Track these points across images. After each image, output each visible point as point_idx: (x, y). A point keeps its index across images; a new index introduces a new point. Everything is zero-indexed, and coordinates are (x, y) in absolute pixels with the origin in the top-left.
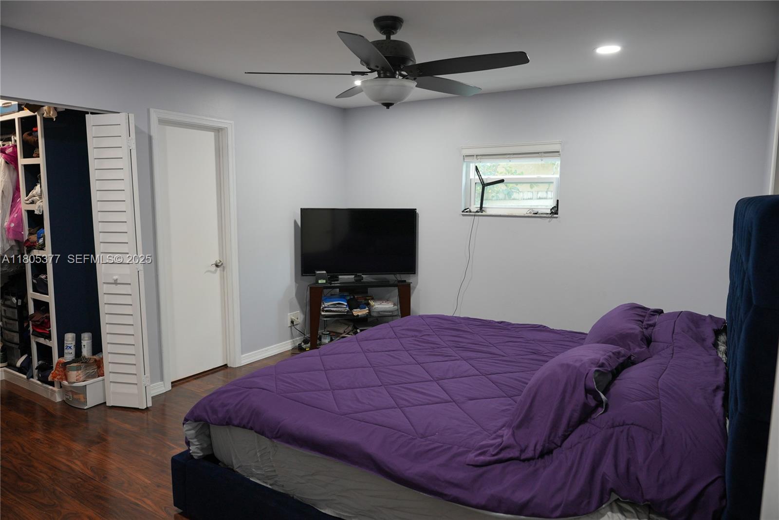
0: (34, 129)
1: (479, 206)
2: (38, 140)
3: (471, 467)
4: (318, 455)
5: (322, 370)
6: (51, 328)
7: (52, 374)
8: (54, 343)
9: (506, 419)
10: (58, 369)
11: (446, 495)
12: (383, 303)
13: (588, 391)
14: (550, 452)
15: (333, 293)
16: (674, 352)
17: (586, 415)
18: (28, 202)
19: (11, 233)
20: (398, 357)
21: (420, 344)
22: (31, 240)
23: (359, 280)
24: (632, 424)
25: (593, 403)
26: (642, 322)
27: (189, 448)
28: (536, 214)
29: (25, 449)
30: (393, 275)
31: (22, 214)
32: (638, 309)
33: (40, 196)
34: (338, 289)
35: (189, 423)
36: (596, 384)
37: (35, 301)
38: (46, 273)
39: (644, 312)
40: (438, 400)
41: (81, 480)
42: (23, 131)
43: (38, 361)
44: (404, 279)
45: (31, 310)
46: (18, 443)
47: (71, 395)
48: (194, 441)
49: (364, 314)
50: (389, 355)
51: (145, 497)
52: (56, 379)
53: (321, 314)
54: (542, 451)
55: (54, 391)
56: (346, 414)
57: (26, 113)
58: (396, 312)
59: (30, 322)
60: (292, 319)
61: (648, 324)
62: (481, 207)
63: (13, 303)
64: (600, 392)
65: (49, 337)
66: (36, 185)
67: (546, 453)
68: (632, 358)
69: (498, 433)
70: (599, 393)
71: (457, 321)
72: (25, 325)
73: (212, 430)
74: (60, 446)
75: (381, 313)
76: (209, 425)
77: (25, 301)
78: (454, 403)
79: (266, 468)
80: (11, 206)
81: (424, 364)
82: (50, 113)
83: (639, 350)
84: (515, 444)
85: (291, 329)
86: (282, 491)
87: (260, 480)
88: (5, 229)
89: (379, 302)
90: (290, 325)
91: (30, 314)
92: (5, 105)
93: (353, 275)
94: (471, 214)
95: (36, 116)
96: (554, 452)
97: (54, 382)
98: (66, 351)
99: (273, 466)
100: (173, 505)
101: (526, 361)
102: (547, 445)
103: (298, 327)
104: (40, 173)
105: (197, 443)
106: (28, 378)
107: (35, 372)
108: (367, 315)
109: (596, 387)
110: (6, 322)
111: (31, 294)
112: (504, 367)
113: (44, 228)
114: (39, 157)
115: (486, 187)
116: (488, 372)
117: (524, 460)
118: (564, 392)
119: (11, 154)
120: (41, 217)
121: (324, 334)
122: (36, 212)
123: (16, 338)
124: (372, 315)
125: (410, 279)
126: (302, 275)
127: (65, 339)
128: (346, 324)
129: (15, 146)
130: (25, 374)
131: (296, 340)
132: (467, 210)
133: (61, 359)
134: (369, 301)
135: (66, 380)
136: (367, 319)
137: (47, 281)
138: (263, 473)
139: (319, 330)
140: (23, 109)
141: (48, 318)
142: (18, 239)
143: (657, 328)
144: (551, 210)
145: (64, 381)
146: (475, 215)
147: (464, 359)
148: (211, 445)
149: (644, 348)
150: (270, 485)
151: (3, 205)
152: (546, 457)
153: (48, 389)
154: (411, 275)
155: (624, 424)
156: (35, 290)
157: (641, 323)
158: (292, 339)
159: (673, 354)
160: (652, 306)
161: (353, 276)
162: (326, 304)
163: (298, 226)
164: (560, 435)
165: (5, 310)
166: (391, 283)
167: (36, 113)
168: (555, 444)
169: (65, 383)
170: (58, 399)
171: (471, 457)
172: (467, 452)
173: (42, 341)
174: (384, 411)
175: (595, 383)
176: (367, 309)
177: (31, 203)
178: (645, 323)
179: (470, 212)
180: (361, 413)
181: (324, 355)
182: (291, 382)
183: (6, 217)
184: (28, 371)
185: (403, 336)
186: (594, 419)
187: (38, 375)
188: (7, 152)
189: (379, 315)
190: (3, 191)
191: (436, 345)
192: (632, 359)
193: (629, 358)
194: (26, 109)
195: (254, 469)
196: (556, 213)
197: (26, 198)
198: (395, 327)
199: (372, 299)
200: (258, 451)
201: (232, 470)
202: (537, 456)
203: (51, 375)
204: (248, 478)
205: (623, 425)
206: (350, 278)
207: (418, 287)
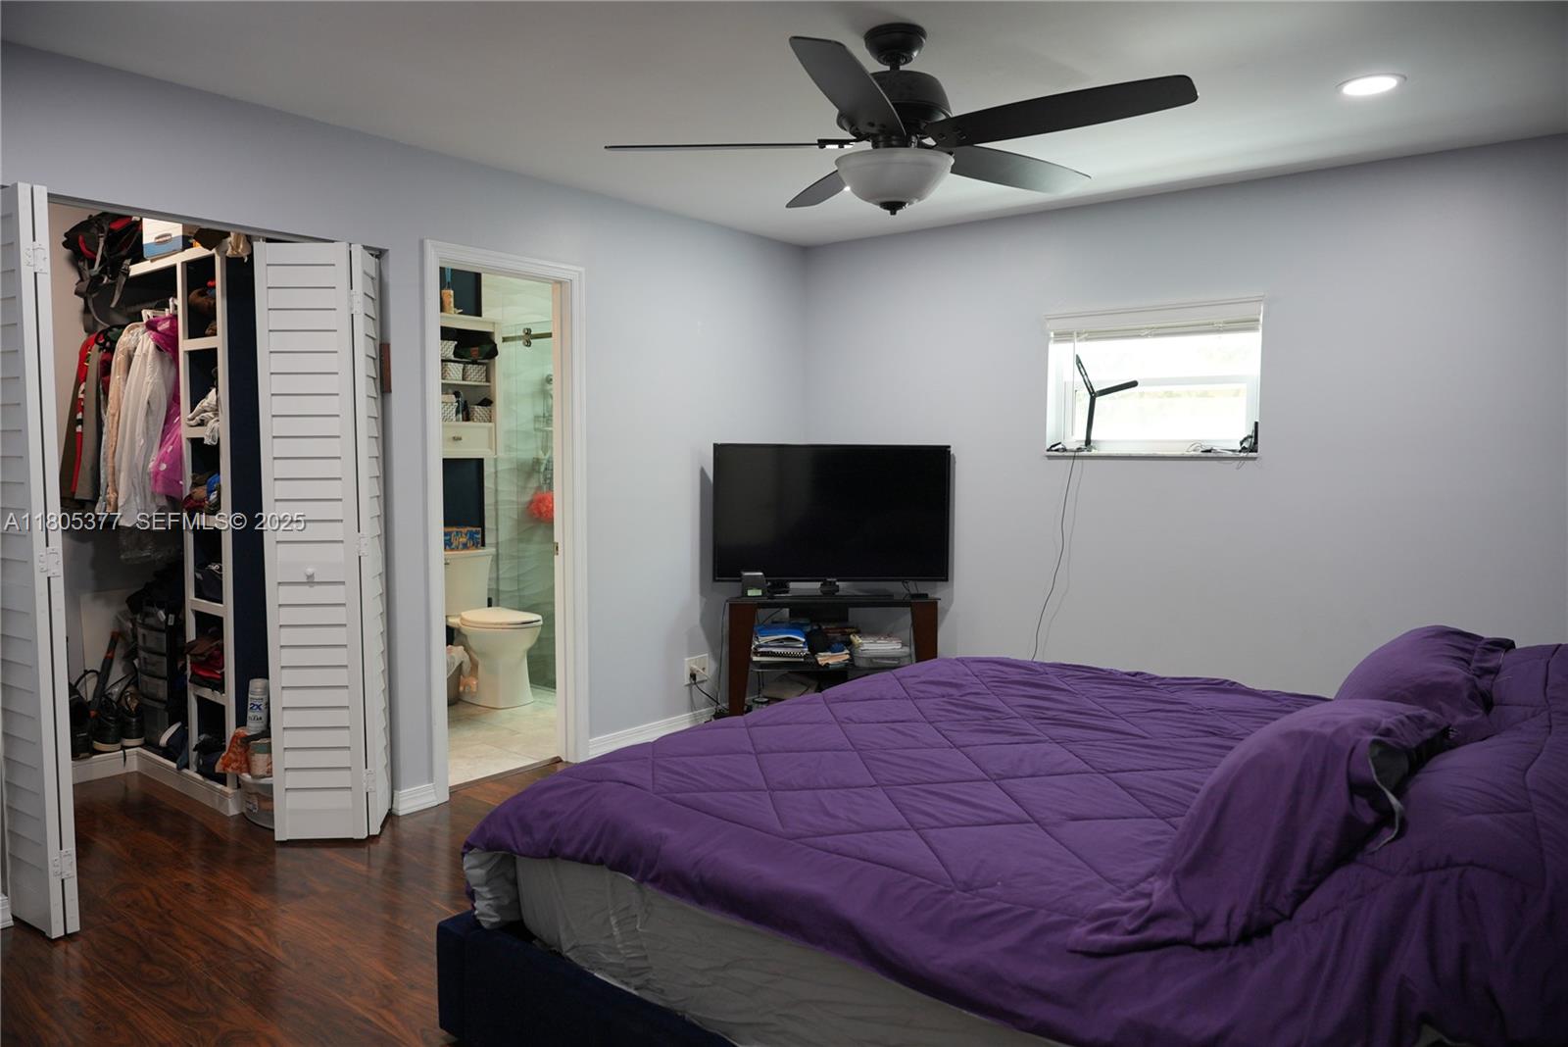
0: (210, 283)
1: (1084, 438)
2: (215, 304)
3: (1078, 956)
4: (736, 922)
5: (750, 753)
6: (225, 669)
7: (224, 758)
8: (228, 699)
9: (1156, 860)
10: (234, 749)
11: (1020, 1017)
12: (880, 639)
13: (1358, 788)
14: (1265, 930)
15: (775, 620)
16: (1553, 722)
17: (1352, 843)
18: (193, 423)
19: (160, 483)
20: (914, 734)
21: (963, 711)
22: (196, 496)
23: (830, 591)
24: (1471, 863)
25: (1369, 817)
26: (1469, 664)
27: (473, 906)
28: (1209, 451)
29: (163, 902)
30: (900, 583)
31: (181, 447)
32: (1456, 637)
33: (216, 411)
34: (787, 610)
35: (474, 853)
36: (1377, 773)
37: (199, 615)
38: (219, 560)
39: (1471, 644)
40: (999, 817)
41: (262, 967)
42: (190, 287)
43: (199, 735)
44: (925, 592)
45: (191, 634)
46: (151, 891)
47: (256, 803)
48: (483, 890)
49: (840, 663)
50: (893, 729)
51: (384, 1007)
52: (230, 770)
53: (751, 659)
54: (1245, 928)
55: (226, 795)
56: (799, 838)
57: (198, 252)
58: (907, 659)
59: (188, 657)
60: (692, 670)
61: (1481, 668)
62: (1088, 442)
63: (159, 620)
64: (1385, 790)
65: (220, 686)
66: (210, 390)
67: (1254, 933)
68: (1452, 735)
69: (1138, 888)
70: (1383, 792)
71: (1039, 669)
72: (180, 665)
73: (520, 869)
74: (228, 900)
75: (874, 660)
76: (515, 858)
77: (180, 616)
78: (1036, 825)
79: (628, 951)
80: (163, 431)
81: (968, 748)
82: (238, 247)
83: (1467, 719)
84: (1181, 908)
85: (691, 690)
86: (660, 1003)
87: (615, 977)
88: (149, 474)
89: (871, 640)
90: (689, 682)
91: (188, 641)
92: (160, 240)
93: (819, 581)
94: (1066, 454)
95: (212, 258)
96: (1277, 930)
97: (225, 775)
98: (250, 714)
99: (641, 948)
100: (438, 1025)
101: (1193, 748)
102: (1257, 914)
103: (704, 687)
104: (216, 365)
105: (489, 896)
106: (179, 768)
107: (193, 755)
108: (847, 665)
109: (1375, 777)
110: (145, 658)
111: (193, 602)
112: (1148, 759)
113: (219, 474)
114: (215, 334)
115: (1097, 399)
116: (1110, 767)
117: (1204, 947)
118: (1297, 792)
119: (167, 333)
120: (215, 449)
121: (758, 703)
122: (207, 441)
123: (161, 689)
124: (857, 664)
125: (937, 591)
126: (714, 580)
127: (250, 689)
128: (802, 684)
129: (175, 317)
130: (174, 760)
131: (700, 714)
132: (1056, 447)
133: (240, 730)
134: (851, 636)
135: (249, 771)
136: (846, 672)
137: (221, 575)
138: (622, 962)
139: (747, 694)
140: (191, 246)
141: (221, 648)
142: (173, 495)
143: (1502, 677)
144: (1241, 443)
145: (244, 774)
146: (1074, 457)
147: (1053, 740)
148: (516, 902)
149: (1479, 715)
150: (636, 989)
151: (148, 428)
152: (1256, 942)
153: (214, 789)
154: (939, 583)
155: (1449, 864)
156: (199, 594)
157: (1466, 665)
158: (692, 711)
159: (1551, 727)
160: (1489, 632)
161: (818, 585)
162: (763, 640)
163: (709, 480)
164: (1289, 890)
165: (144, 636)
166: (896, 598)
167: (214, 251)
168: (1277, 911)
169: (247, 777)
170: (233, 810)
171: (1079, 933)
172: (1070, 924)
173: (207, 693)
174: (880, 833)
175: (1373, 769)
176: (847, 651)
177: (199, 425)
178: (1474, 665)
179: (1065, 450)
180: (830, 837)
181: (755, 725)
182: (685, 772)
183: (152, 452)
184: (180, 754)
185: (922, 695)
186: (1373, 853)
187: (199, 763)
188: (159, 329)
189: (872, 666)
190: (148, 403)
191: (993, 714)
192: (1451, 737)
193: (1445, 732)
194: (197, 244)
195: (604, 953)
196: (1254, 449)
197: (190, 416)
198: (904, 677)
199: (858, 632)
200: (611, 912)
201: (559, 955)
202: (1233, 938)
203: (220, 760)
204: (591, 972)
205: (1445, 867)
206: (813, 587)
207: (952, 609)
